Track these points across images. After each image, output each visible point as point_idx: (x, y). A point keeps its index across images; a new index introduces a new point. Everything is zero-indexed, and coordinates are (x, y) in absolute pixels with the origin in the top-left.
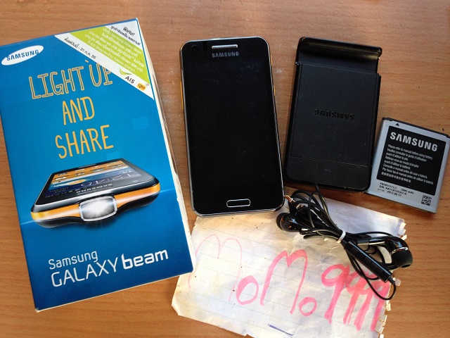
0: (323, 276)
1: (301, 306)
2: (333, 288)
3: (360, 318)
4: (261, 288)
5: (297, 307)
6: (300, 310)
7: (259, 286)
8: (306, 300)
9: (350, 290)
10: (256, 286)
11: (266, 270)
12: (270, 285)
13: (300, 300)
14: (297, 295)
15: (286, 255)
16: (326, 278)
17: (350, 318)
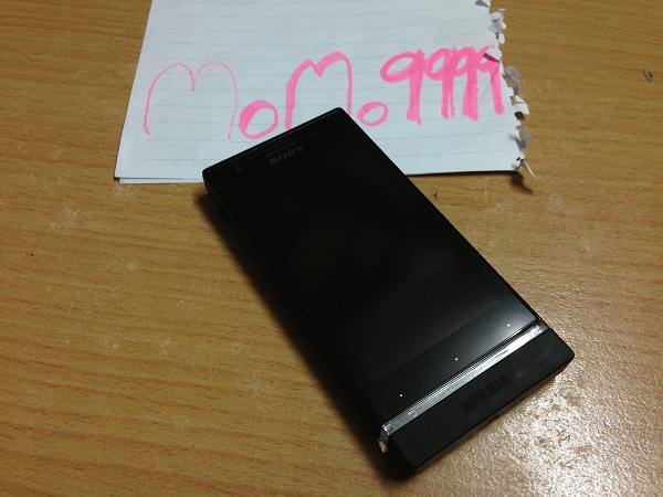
0: (383, 72)
2: (406, 83)
3: (470, 104)
4: (282, 112)
7: (277, 109)
9: (433, 76)
10: (272, 112)
11: (284, 87)
12: (296, 103)
13: (356, 109)
15: (313, 65)
16: (389, 73)
17: (453, 110)
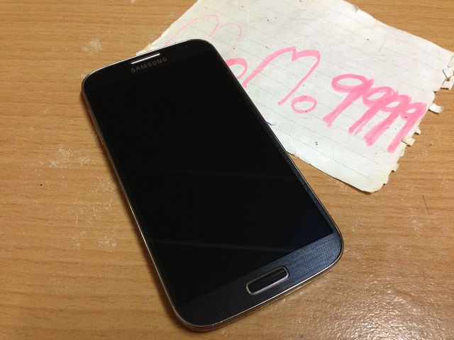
0: (335, 80)
1: (294, 102)
2: (344, 95)
3: (375, 134)
4: (249, 72)
5: (289, 101)
6: (292, 105)
7: (248, 69)
8: (303, 98)
9: (366, 102)
10: (244, 69)
11: (264, 58)
12: (262, 72)
13: (296, 95)
14: (294, 91)
15: (295, 51)
16: (338, 82)
17: (360, 130)
